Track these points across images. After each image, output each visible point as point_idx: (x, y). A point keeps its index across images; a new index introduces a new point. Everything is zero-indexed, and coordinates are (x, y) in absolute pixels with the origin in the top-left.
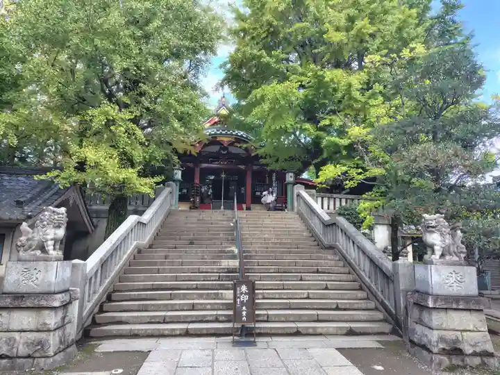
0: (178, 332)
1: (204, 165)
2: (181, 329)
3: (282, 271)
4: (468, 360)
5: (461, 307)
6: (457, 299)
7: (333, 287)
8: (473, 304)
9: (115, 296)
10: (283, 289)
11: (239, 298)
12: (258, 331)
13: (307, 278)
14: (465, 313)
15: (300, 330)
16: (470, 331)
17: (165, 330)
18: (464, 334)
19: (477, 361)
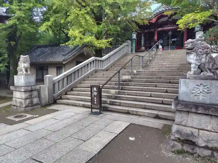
0: (81, 105)
1: (160, 29)
2: (82, 104)
3: (149, 81)
4: (198, 150)
5: (199, 112)
6: (197, 106)
7: (171, 91)
8: (213, 111)
9: (74, 89)
10: (142, 91)
11: (93, 93)
12: (110, 109)
13: (159, 86)
14: (205, 117)
15: (129, 111)
16: (207, 130)
17: (77, 103)
18: (201, 132)
19: (208, 153)
